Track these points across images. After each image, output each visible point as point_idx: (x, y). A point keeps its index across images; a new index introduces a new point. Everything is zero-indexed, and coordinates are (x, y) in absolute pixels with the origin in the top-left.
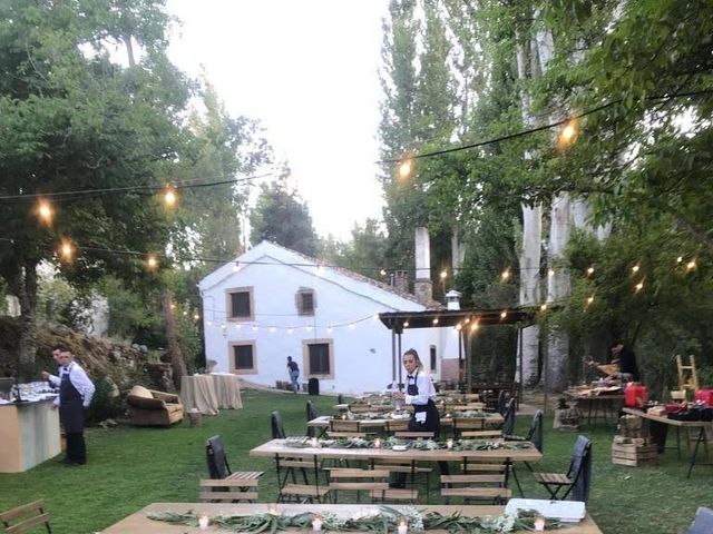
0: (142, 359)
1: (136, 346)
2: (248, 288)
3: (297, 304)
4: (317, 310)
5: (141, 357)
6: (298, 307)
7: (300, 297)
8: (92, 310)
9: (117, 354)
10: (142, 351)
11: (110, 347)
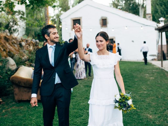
0: (36, 46)
1: (34, 40)
2: (80, 17)
3: (100, 23)
4: (108, 25)
5: (35, 45)
6: (101, 24)
7: (101, 20)
8: (18, 26)
9: (23, 44)
10: (36, 42)
11: (21, 40)
